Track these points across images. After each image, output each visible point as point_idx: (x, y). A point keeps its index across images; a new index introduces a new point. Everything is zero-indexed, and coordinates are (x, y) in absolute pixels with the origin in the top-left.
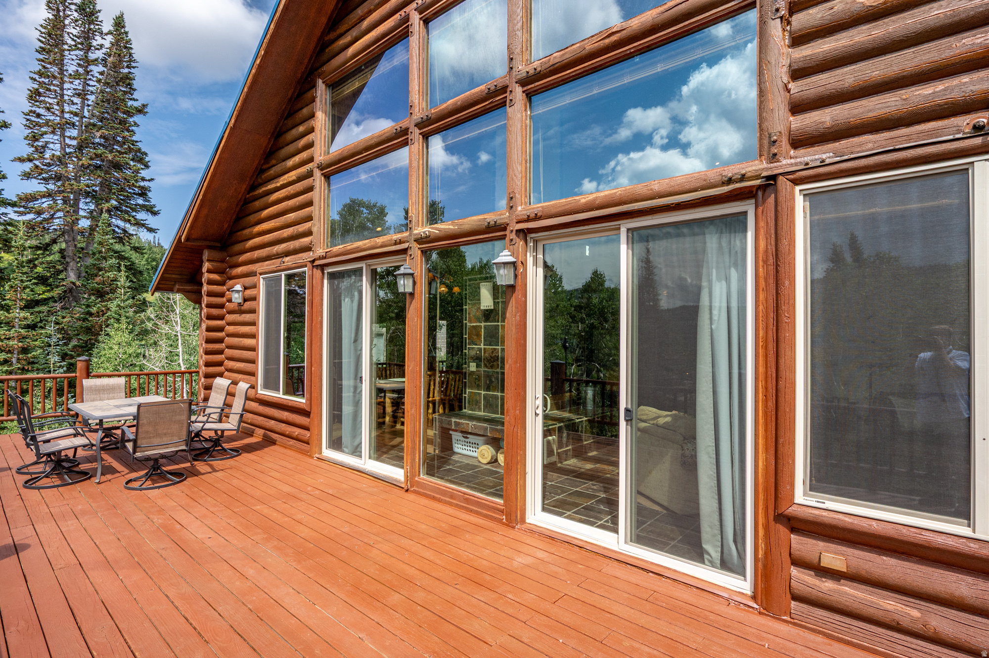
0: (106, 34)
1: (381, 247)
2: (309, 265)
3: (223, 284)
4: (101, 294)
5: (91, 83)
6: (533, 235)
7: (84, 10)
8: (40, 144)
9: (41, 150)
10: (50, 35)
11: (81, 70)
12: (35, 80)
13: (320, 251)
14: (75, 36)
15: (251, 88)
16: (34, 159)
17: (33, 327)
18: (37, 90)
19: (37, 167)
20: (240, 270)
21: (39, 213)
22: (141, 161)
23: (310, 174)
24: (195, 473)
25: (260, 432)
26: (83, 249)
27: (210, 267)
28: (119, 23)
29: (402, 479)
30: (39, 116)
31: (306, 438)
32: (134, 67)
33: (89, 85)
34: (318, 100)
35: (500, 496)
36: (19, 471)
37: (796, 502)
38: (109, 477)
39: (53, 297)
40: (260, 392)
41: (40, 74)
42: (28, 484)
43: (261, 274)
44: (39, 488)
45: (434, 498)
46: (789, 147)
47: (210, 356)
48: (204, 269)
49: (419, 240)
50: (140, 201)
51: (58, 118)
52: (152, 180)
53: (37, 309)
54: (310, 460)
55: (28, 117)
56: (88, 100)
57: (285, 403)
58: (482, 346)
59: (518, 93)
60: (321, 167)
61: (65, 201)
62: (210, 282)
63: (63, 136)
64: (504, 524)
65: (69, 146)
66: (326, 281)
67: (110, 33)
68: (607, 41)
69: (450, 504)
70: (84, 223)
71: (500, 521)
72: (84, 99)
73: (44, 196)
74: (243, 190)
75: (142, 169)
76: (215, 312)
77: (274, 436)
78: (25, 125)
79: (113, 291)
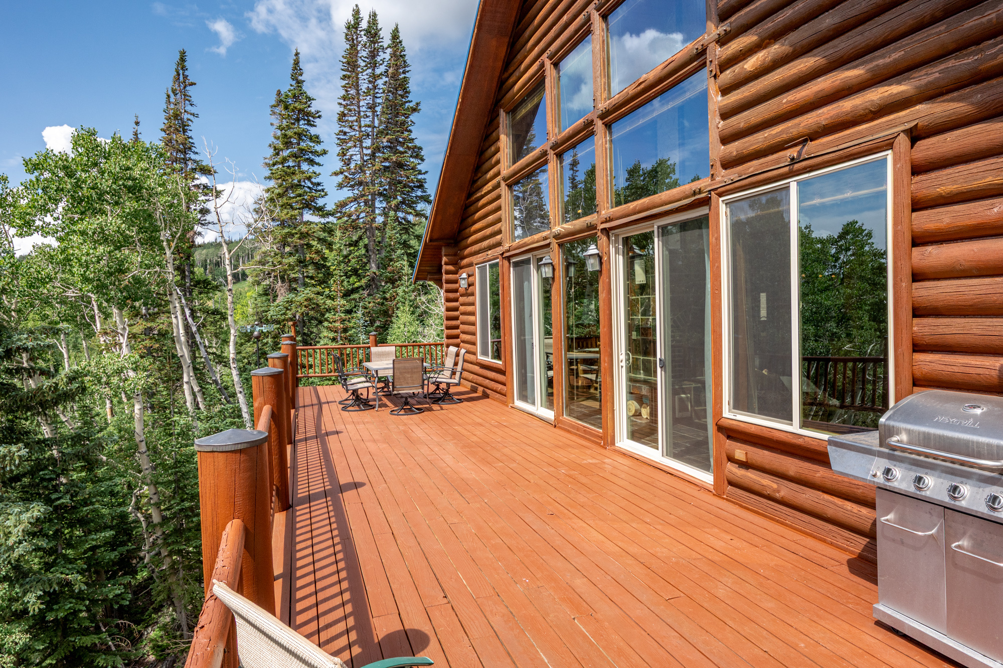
0: (387, 48)
1: (537, 242)
2: (500, 256)
3: (456, 273)
4: (392, 281)
5: (378, 95)
6: (613, 232)
7: (370, 32)
8: (347, 157)
9: (347, 163)
10: (348, 63)
11: (370, 86)
12: (341, 104)
13: (506, 246)
14: (365, 57)
15: (457, 125)
16: (345, 171)
17: (349, 312)
18: (343, 112)
19: (346, 177)
20: (465, 261)
21: (350, 216)
22: (417, 157)
23: (498, 186)
24: (430, 410)
25: (480, 389)
26: (379, 242)
27: (447, 260)
28: (395, 35)
29: (553, 418)
30: (345, 133)
31: (504, 392)
32: (408, 72)
33: (376, 97)
34: (501, 126)
35: (600, 428)
36: (340, 403)
37: (724, 416)
38: (383, 408)
39: (362, 286)
40: (479, 357)
41: (344, 98)
42: (344, 409)
43: (476, 264)
44: (349, 411)
45: (569, 431)
46: (721, 169)
47: (450, 331)
48: (443, 263)
49: (557, 237)
50: (419, 193)
51: (357, 133)
52: (427, 172)
53: (352, 297)
54: (506, 408)
55: (339, 137)
56: (376, 111)
57: (491, 365)
58: (640, 317)
59: (599, 125)
60: (505, 180)
61: (366, 202)
62: (448, 272)
63: (362, 147)
64: (601, 446)
65: (366, 155)
66: (512, 269)
67: (389, 47)
68: (639, 88)
69: (576, 434)
70: (380, 219)
71: (599, 444)
72: (374, 112)
73: (352, 201)
74: (464, 197)
75: (419, 164)
76: (451, 295)
77: (489, 392)
78: (337, 144)
79: (400, 278)
